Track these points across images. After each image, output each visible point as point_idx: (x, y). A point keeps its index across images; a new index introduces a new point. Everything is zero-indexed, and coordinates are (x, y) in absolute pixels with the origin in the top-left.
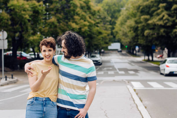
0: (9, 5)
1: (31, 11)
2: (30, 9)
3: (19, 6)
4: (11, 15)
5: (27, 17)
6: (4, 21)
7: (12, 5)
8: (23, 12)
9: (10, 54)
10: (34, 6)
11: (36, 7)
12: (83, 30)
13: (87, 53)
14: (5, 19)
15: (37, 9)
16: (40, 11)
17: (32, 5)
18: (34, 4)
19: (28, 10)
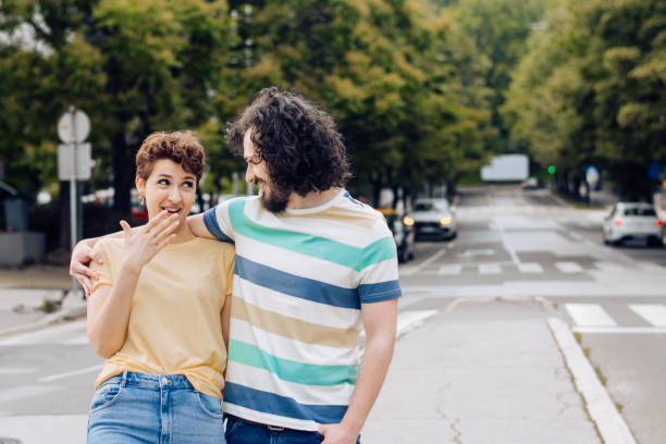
0: (97, 13)
1: (180, 34)
2: (177, 26)
3: (137, 17)
4: (105, 51)
5: (168, 57)
6: (79, 72)
7: (111, 14)
8: (151, 40)
9: (107, 199)
10: (196, 14)
11: (202, 18)
12: (381, 105)
13: (400, 192)
14: (85, 67)
15: (204, 27)
16: (217, 35)
17: (187, 12)
18: (195, 9)
19: (170, 31)
